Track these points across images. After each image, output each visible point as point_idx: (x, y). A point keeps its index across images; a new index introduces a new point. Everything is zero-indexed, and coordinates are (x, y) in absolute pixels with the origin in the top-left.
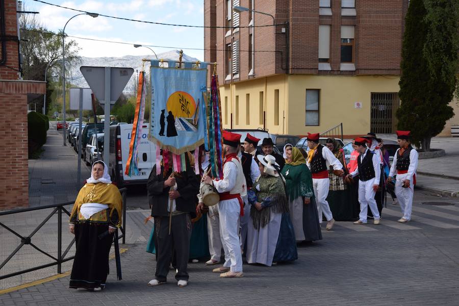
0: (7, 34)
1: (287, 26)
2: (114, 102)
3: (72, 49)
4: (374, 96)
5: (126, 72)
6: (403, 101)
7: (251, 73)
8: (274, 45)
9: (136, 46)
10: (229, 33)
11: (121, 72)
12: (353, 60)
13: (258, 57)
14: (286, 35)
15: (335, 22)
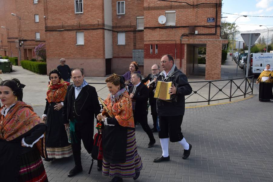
0: (217, 25)
2: (252, 46)
5: (258, 35)
9: (260, 26)
11: (255, 35)
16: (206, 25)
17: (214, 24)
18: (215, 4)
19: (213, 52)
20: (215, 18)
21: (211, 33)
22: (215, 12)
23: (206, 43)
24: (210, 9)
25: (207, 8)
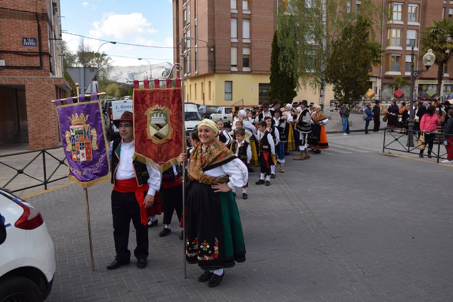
0: (43, 51)
1: (214, 47)
3: (109, 61)
4: (260, 85)
6: (272, 87)
7: (196, 73)
8: (207, 57)
9: (139, 59)
10: (185, 51)
12: (250, 66)
13: (200, 64)
14: (214, 52)
15: (239, 46)
16: (20, 50)
17: (36, 49)
18: (35, 15)
19: (39, 99)
20: (37, 38)
21: (32, 65)
22: (37, 28)
23: (23, 83)
24: (25, 21)
25: (19, 19)
